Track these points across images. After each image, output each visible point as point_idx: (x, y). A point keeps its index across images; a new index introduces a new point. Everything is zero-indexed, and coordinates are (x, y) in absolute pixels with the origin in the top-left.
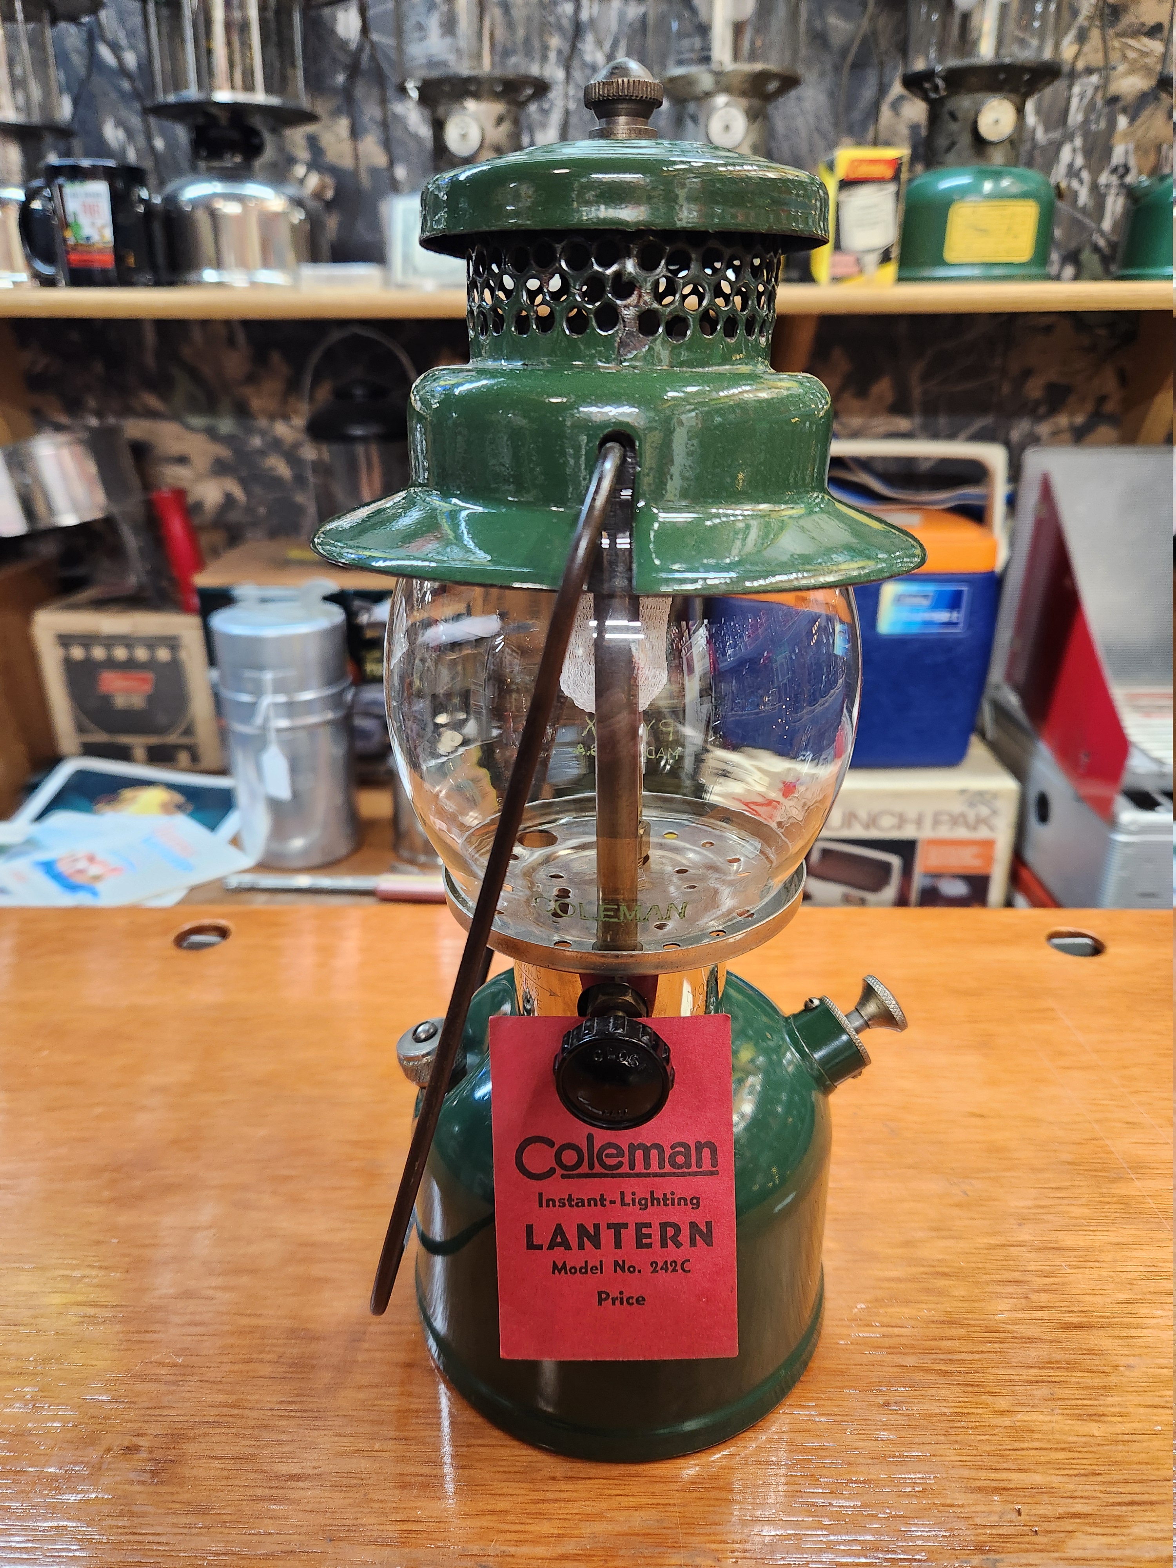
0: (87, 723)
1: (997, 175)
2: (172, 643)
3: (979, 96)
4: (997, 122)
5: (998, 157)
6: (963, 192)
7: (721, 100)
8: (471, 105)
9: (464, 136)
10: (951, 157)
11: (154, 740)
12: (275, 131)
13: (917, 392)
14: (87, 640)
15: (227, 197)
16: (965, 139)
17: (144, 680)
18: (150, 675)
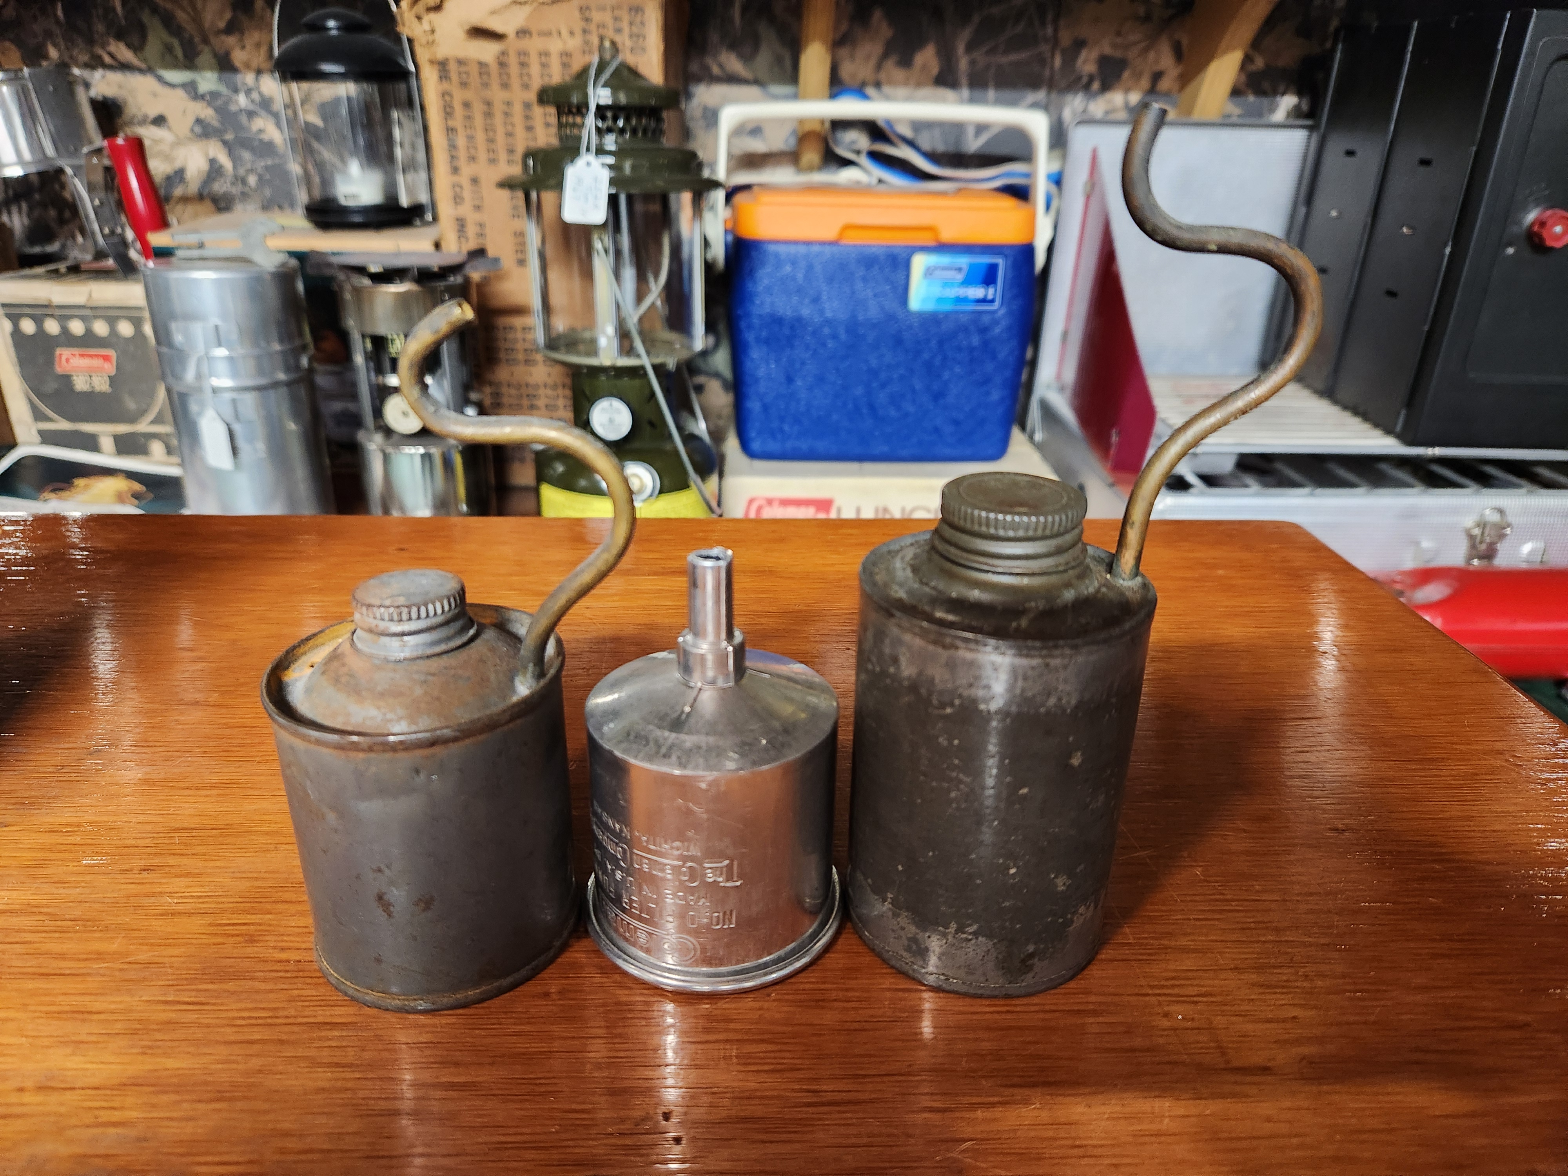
0: (42, 407)
2: (134, 315)
11: (122, 429)
13: (963, 64)
14: (38, 312)
17: (106, 358)
18: (112, 353)
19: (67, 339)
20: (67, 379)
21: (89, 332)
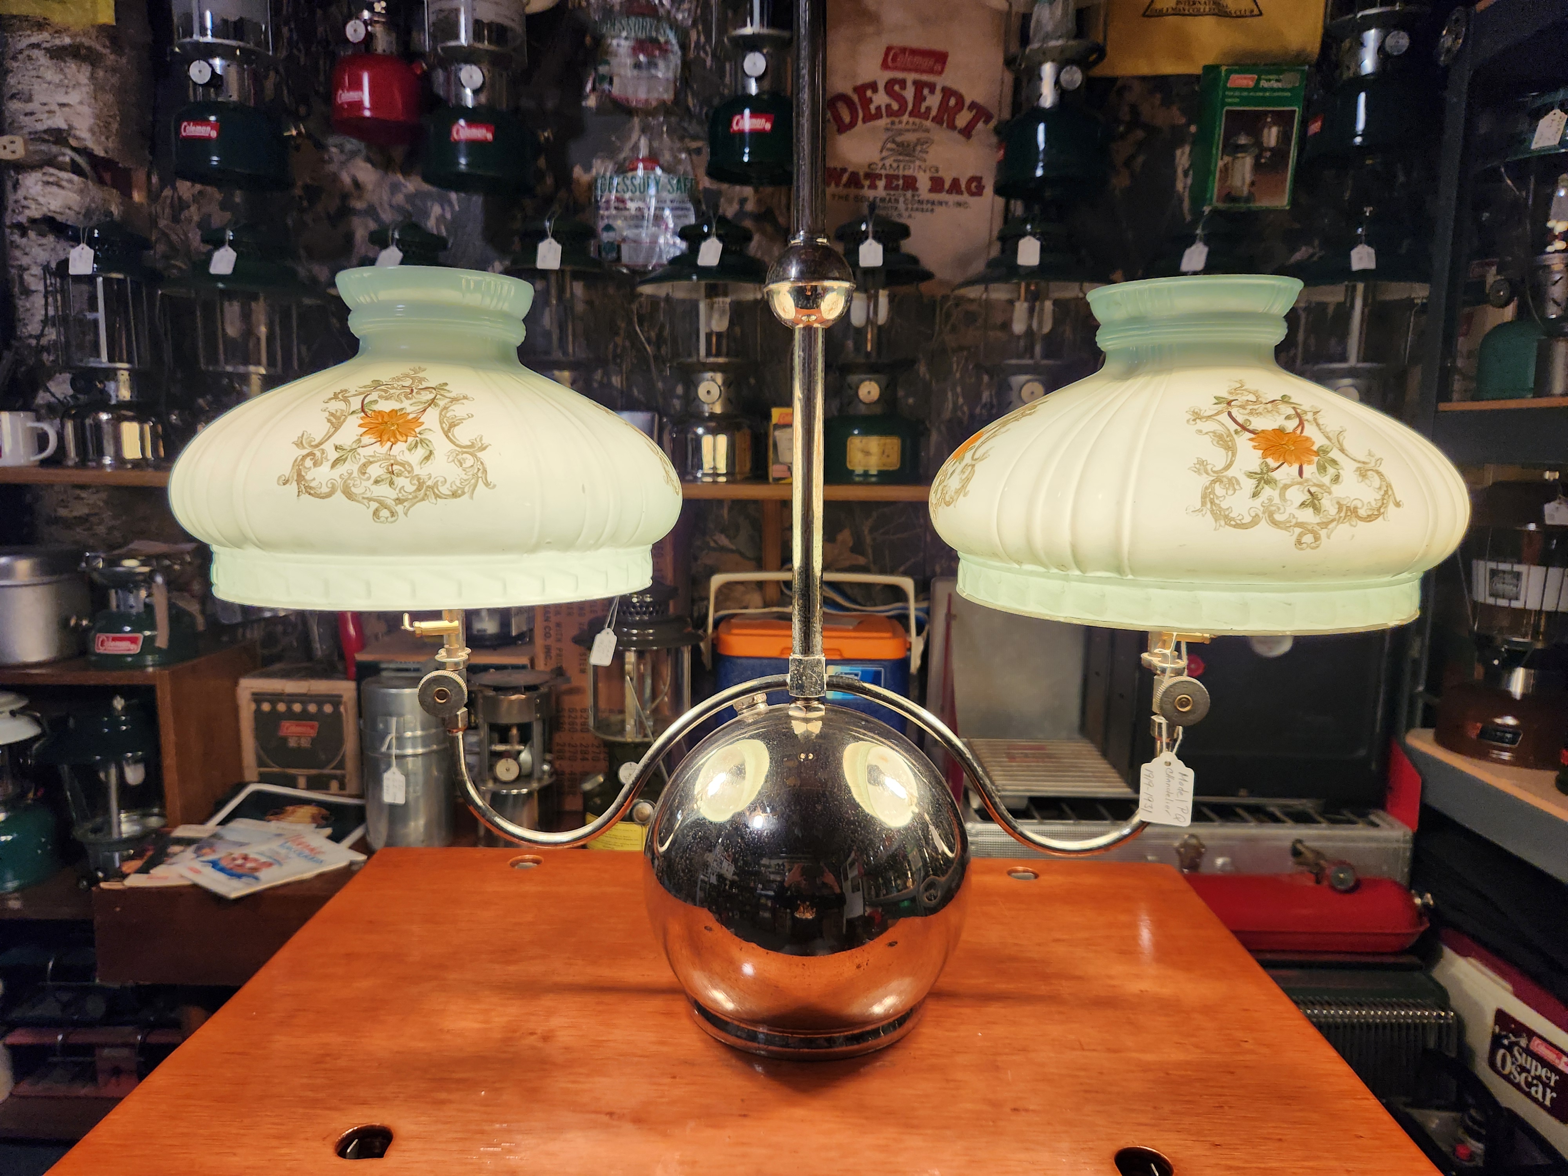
0: (265, 758)
2: (336, 700)
4: (869, 393)
11: (313, 772)
14: (275, 698)
17: (312, 727)
18: (316, 723)
19: (290, 715)
20: (285, 740)
21: (305, 711)
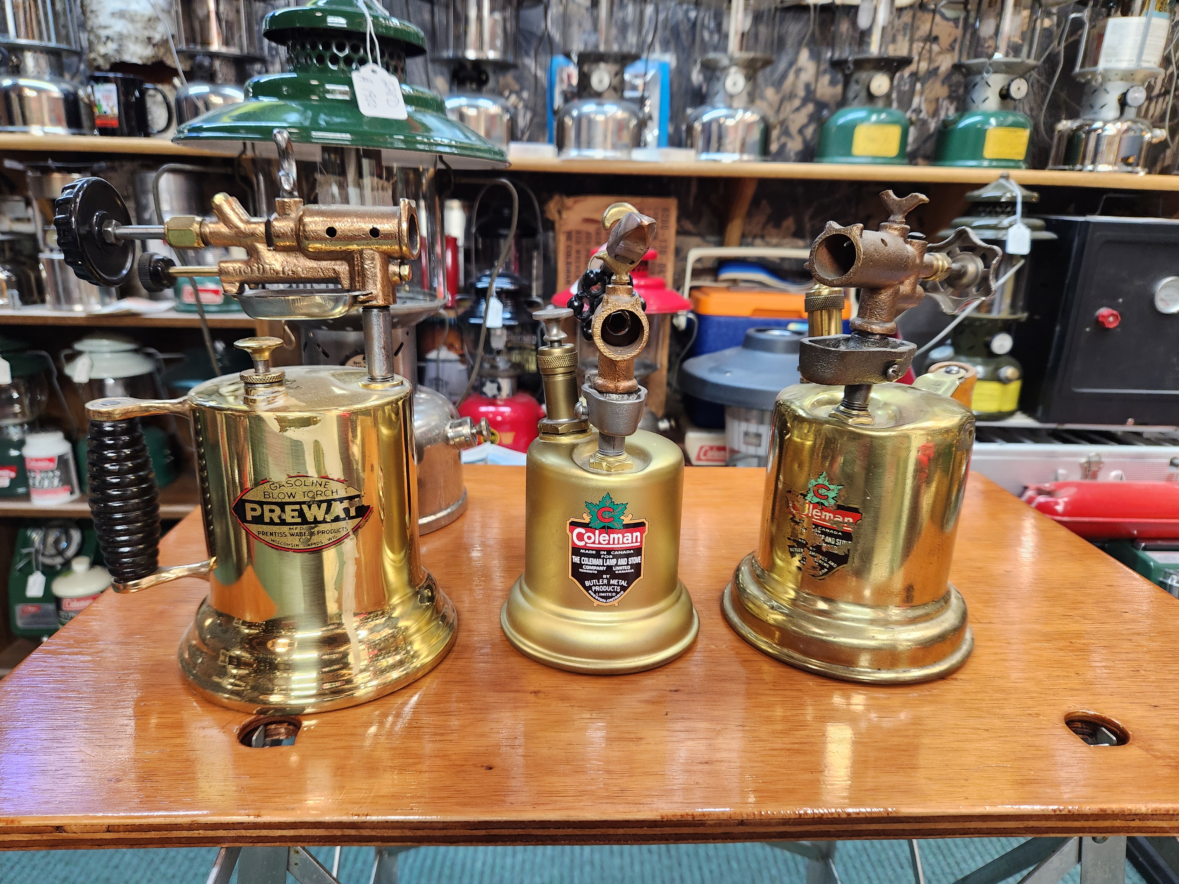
1: (879, 112)
3: (871, 73)
4: (879, 86)
5: (880, 104)
6: (862, 120)
7: (733, 70)
8: (602, 65)
9: (601, 81)
10: (856, 102)
12: (495, 72)
13: (808, 226)
15: (470, 106)
16: (863, 94)
